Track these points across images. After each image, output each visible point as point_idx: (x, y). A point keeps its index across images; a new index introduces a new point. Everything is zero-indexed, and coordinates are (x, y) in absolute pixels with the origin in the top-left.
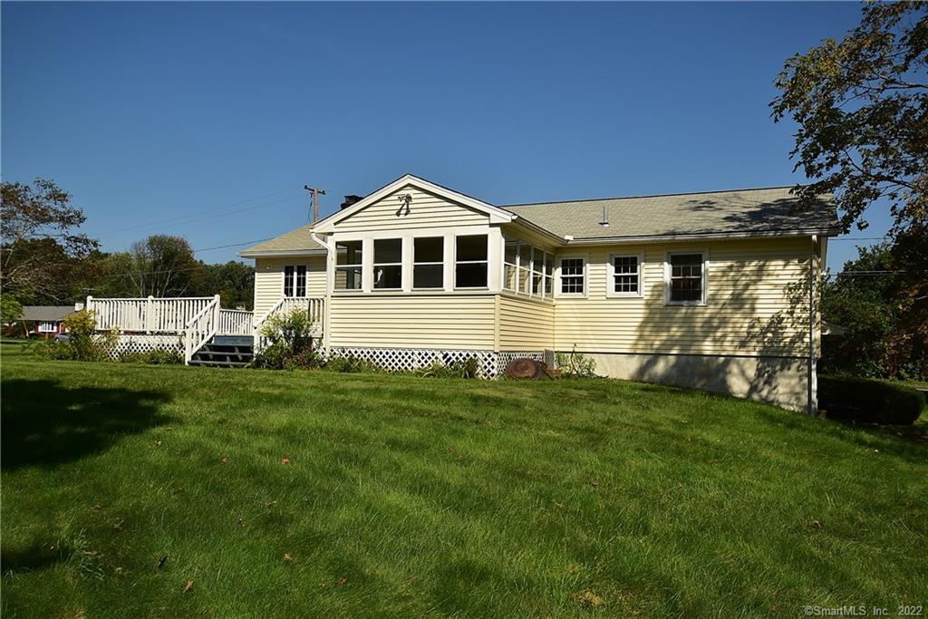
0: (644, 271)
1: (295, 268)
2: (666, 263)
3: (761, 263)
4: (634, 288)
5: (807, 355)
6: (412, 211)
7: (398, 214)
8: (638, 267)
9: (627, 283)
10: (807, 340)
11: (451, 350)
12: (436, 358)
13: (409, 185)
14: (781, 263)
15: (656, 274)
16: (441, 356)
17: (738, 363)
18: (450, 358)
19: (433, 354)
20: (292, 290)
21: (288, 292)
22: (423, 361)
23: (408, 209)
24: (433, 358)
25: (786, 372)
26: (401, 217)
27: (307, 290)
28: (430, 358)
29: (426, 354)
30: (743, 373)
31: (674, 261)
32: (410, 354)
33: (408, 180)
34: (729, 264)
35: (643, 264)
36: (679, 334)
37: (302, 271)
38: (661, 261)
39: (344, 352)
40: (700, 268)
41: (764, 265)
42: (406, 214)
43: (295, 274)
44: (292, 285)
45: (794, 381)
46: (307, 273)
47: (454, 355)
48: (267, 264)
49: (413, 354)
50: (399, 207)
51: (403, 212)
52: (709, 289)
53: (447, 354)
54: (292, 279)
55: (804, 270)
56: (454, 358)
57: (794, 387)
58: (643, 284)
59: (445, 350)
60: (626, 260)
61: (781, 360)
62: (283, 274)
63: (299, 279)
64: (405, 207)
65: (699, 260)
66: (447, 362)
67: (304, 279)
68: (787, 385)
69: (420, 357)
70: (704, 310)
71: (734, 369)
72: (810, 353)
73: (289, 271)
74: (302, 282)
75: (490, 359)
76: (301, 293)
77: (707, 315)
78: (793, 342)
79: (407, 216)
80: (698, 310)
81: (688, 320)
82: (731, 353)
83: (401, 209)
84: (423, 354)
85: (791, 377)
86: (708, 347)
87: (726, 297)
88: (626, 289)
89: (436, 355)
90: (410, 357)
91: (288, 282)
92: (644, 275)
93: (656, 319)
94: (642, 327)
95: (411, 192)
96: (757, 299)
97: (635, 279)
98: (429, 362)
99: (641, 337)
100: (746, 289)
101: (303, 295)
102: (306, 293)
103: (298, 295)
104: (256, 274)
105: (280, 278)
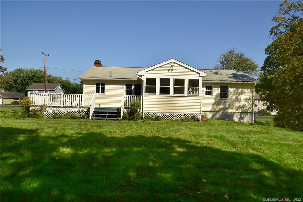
0: (214, 90)
1: (101, 84)
2: (219, 88)
3: (242, 89)
4: (211, 94)
5: (251, 112)
6: (173, 70)
7: (169, 71)
8: (212, 89)
9: (209, 93)
10: (251, 108)
11: (186, 113)
12: (182, 115)
13: (173, 62)
14: (246, 89)
15: (216, 91)
16: (183, 115)
17: (236, 114)
18: (186, 115)
19: (181, 114)
21: (98, 92)
22: (177, 117)
24: (181, 115)
25: (247, 116)
26: (170, 72)
28: (179, 115)
29: (178, 114)
30: (237, 116)
31: (221, 88)
32: (173, 114)
33: (172, 60)
34: (234, 89)
35: (213, 88)
36: (223, 107)
37: (103, 85)
38: (218, 87)
39: (149, 114)
40: (227, 90)
41: (243, 90)
44: (99, 89)
45: (248, 118)
46: (105, 85)
47: (187, 114)
48: (89, 82)
49: (174, 114)
52: (230, 95)
53: (185, 114)
54: (99, 87)
55: (251, 91)
56: (187, 115)
57: (248, 119)
58: (213, 94)
59: (184, 113)
60: (209, 87)
61: (246, 113)
62: (96, 85)
63: (102, 87)
64: (171, 69)
65: (227, 88)
66: (185, 117)
67: (104, 88)
68: (247, 119)
69: (176, 115)
70: (228, 101)
71: (235, 116)
72: (252, 111)
73: (98, 85)
74: (103, 89)
75: (199, 116)
77: (229, 102)
78: (248, 109)
79: (172, 72)
80: (227, 101)
81: (225, 103)
82: (235, 112)
83: (170, 69)
84: (177, 114)
85: (247, 117)
86: (230, 110)
87: (234, 97)
88: (208, 95)
89: (182, 114)
90: (173, 115)
91: (98, 88)
92: (214, 91)
93: (217, 103)
94: (213, 105)
95: (174, 64)
96: (241, 98)
97: (211, 92)
98: (180, 117)
99: (213, 108)
100: (239, 96)
101: (104, 93)
102: (105, 92)
103: (102, 93)
104: (84, 85)
105: (94, 87)
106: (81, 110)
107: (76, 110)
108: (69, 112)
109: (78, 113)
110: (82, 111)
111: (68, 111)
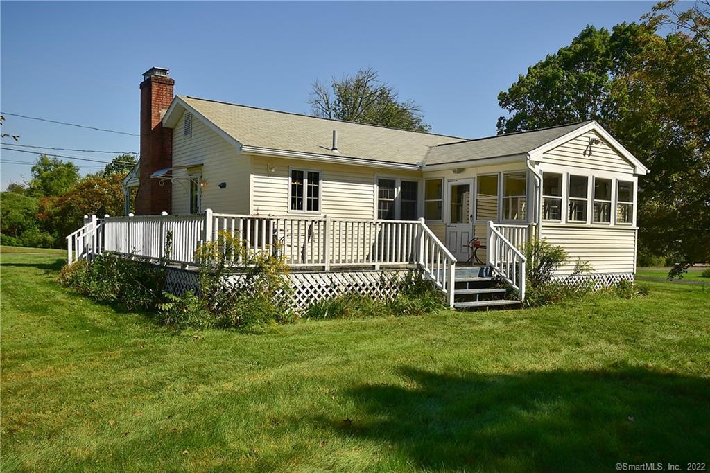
1: (305, 174)
6: (593, 153)
7: (584, 154)
13: (594, 130)
18: (611, 280)
20: (301, 200)
21: (296, 204)
23: (590, 151)
26: (586, 157)
27: (321, 203)
33: (593, 125)
37: (315, 178)
42: (589, 155)
43: (306, 181)
44: (301, 193)
46: (321, 182)
47: (613, 277)
50: (585, 148)
51: (588, 152)
54: (301, 188)
62: (290, 179)
63: (309, 188)
64: (589, 149)
67: (316, 189)
73: (297, 176)
74: (314, 192)
76: (314, 205)
79: (590, 157)
83: (586, 150)
91: (296, 191)
95: (595, 137)
101: (316, 208)
102: (321, 206)
103: (309, 209)
104: (252, 176)
105: (285, 184)
106: (388, 277)
107: (373, 277)
108: (353, 290)
109: (380, 289)
110: (393, 280)
111: (349, 286)
